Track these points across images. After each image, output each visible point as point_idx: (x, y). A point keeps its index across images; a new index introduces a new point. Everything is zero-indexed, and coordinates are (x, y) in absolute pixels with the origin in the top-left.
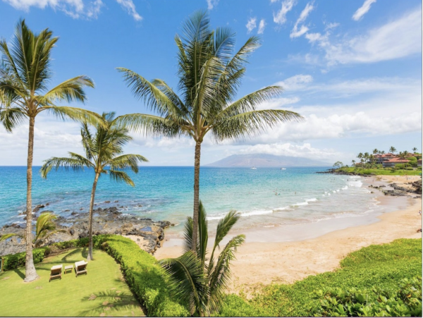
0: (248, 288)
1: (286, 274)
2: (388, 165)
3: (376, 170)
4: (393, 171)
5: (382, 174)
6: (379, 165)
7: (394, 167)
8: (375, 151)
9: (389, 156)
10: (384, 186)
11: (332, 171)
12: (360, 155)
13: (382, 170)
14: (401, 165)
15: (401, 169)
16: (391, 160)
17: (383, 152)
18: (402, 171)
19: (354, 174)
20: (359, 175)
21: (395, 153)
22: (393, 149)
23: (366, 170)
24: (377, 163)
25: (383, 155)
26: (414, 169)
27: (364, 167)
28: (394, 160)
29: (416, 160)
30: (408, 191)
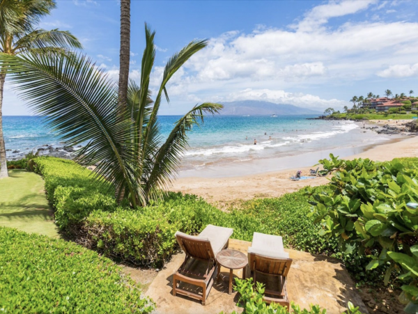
0: (223, 204)
1: (272, 191)
2: (382, 109)
3: (368, 114)
4: (386, 115)
5: (374, 118)
6: (371, 110)
7: (387, 111)
8: (370, 95)
9: (384, 100)
10: (376, 127)
11: (323, 118)
12: (354, 99)
13: (375, 114)
14: (395, 108)
15: (395, 113)
16: (385, 104)
17: (378, 96)
18: (395, 114)
19: (345, 119)
20: (351, 120)
21: (390, 97)
22: (389, 93)
23: (358, 115)
24: (370, 108)
25: (378, 100)
26: (407, 112)
27: (357, 112)
28: (389, 103)
29: (410, 104)
30: (402, 130)
